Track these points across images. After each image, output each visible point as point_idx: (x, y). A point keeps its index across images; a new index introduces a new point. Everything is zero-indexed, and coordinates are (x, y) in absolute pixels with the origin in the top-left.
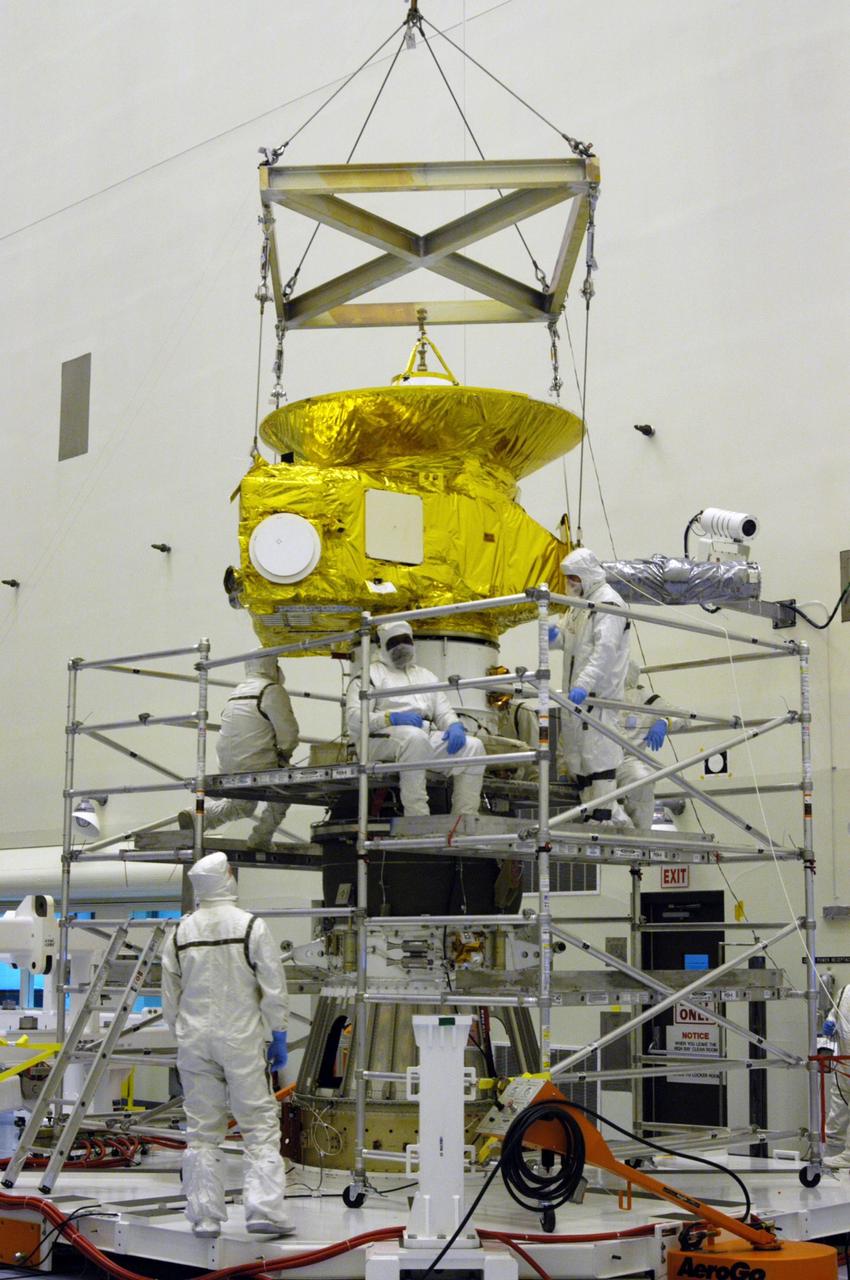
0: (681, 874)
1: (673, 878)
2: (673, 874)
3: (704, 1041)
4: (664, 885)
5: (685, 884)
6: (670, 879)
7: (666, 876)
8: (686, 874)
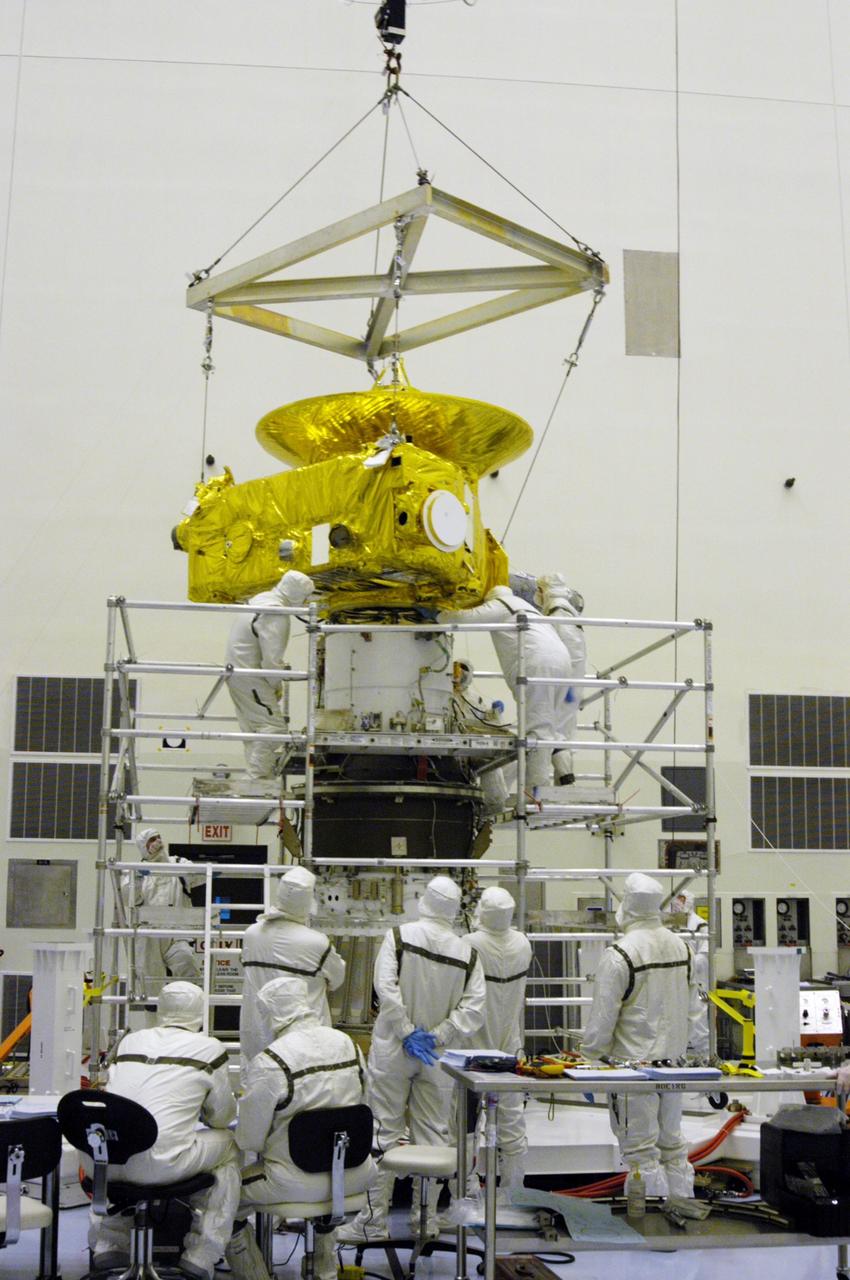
0: (223, 830)
1: (215, 833)
2: (215, 829)
3: (225, 967)
4: (205, 838)
5: (228, 838)
6: (212, 833)
7: (207, 831)
8: (229, 830)
